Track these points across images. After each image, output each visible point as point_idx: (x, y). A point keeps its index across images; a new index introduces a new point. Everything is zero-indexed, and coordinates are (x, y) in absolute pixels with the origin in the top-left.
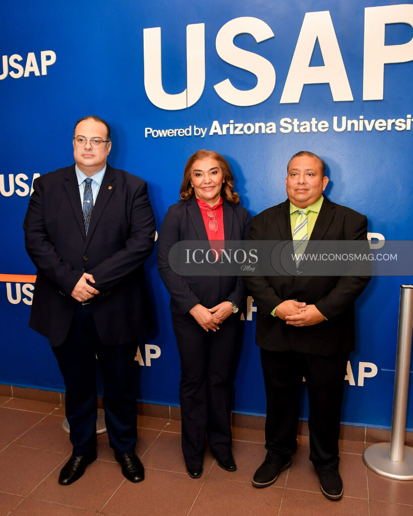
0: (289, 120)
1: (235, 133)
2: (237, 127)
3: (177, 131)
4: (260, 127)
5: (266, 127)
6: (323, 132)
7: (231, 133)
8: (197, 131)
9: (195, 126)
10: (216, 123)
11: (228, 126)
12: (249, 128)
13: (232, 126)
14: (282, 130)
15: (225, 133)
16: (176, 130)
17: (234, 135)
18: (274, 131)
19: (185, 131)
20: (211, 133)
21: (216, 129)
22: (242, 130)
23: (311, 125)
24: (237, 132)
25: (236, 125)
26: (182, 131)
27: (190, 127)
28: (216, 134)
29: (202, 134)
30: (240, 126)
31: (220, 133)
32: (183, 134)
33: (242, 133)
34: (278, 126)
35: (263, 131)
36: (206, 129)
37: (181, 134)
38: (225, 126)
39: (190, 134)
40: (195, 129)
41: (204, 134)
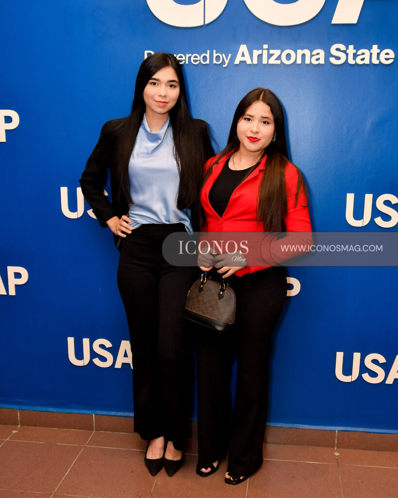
0: (342, 47)
1: (269, 63)
2: (272, 55)
3: (190, 58)
4: (304, 56)
5: (312, 56)
6: (387, 65)
7: (265, 62)
8: (218, 58)
9: (215, 51)
10: (243, 48)
11: (260, 52)
12: (288, 56)
13: (265, 53)
14: (333, 60)
15: (255, 62)
16: (188, 56)
17: (268, 65)
18: (322, 61)
19: (199, 58)
20: (237, 62)
21: (243, 55)
22: (279, 58)
23: (371, 54)
24: (272, 61)
25: (271, 52)
26: (196, 57)
27: (208, 51)
28: (243, 63)
29: (223, 62)
30: (277, 53)
31: (249, 62)
32: (198, 62)
33: (279, 62)
34: (328, 55)
35: (307, 62)
36: (230, 55)
37: (195, 61)
38: (256, 53)
39: (208, 62)
40: (215, 55)
41: (227, 62)
